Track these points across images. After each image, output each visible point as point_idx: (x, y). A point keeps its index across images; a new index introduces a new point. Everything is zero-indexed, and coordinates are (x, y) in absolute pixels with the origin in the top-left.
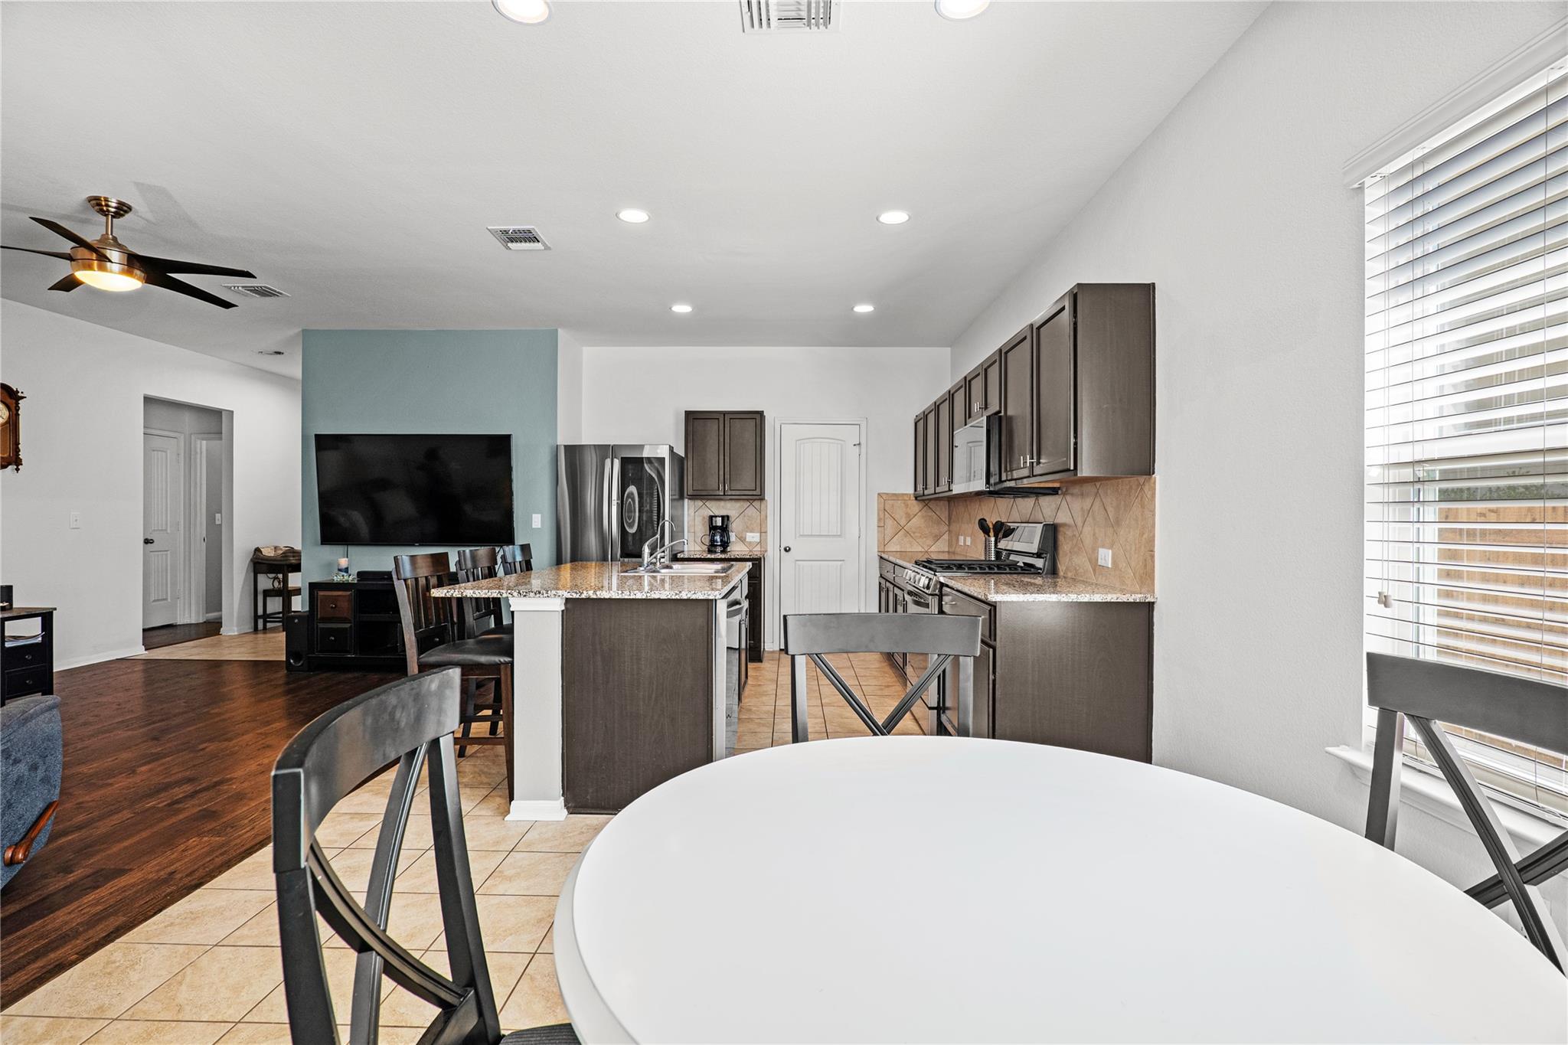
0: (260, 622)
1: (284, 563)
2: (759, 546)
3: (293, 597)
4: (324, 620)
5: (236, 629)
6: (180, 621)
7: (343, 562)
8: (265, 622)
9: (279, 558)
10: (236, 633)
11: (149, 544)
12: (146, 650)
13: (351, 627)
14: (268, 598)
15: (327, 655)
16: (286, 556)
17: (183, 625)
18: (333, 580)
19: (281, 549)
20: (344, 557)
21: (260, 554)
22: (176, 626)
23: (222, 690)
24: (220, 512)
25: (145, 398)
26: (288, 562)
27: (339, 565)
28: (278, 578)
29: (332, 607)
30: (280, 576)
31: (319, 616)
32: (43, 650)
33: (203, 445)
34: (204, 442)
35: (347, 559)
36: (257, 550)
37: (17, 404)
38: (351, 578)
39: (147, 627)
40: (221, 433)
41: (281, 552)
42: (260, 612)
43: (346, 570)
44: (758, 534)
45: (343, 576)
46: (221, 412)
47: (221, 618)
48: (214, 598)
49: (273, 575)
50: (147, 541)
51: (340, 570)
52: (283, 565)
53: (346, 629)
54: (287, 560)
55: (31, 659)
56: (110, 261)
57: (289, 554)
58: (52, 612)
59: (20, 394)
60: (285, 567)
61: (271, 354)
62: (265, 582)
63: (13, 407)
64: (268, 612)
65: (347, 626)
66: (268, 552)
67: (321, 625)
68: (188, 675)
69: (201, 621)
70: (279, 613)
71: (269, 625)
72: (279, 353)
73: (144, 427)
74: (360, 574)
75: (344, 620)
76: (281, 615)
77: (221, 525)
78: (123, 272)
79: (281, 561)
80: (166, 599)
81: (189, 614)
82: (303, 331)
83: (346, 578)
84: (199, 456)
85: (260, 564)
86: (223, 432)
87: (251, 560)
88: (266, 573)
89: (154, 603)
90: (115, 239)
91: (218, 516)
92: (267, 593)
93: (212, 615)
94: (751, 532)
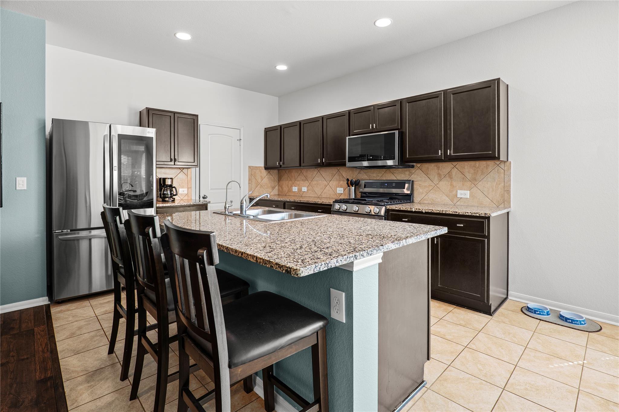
2: (187, 196)
44: (187, 189)
94: (182, 188)
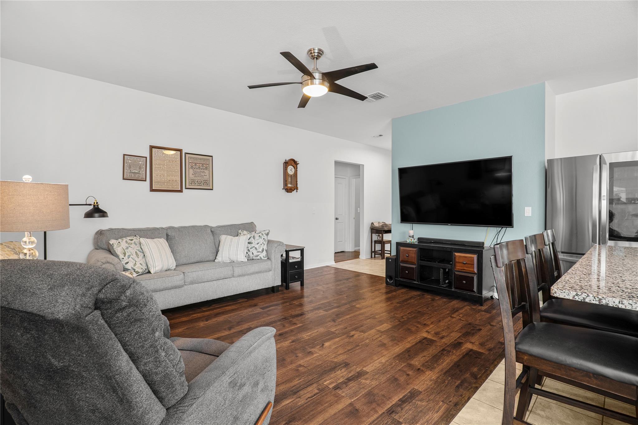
0: (373, 254)
1: (382, 229)
3: (385, 245)
4: (403, 262)
5: (365, 256)
6: (346, 250)
7: (411, 233)
8: (375, 254)
9: (380, 227)
10: (365, 258)
11: (337, 220)
12: (335, 262)
13: (416, 267)
14: (376, 244)
15: (404, 280)
16: (383, 227)
17: (347, 252)
18: (407, 241)
19: (381, 223)
20: (411, 230)
21: (373, 225)
22: (345, 252)
23: (360, 292)
24: (360, 208)
25: (335, 162)
26: (384, 229)
27: (409, 234)
28: (379, 236)
29: (407, 256)
30: (381, 235)
31: (400, 260)
32: (300, 264)
33: (354, 181)
34: (354, 180)
35: (412, 231)
36: (372, 223)
37: (297, 166)
38: (415, 241)
39: (336, 252)
40: (360, 175)
41: (381, 225)
42: (373, 250)
43: (413, 237)
45: (411, 239)
46: (360, 166)
47: (359, 250)
48: (357, 242)
49: (378, 234)
50: (337, 219)
51: (410, 236)
52: (382, 230)
53: (413, 268)
54: (383, 228)
55: (297, 268)
56: (315, 79)
57: (385, 226)
58: (303, 249)
59: (297, 163)
60: (383, 231)
61: (378, 137)
62: (375, 237)
63: (296, 167)
64: (376, 250)
65: (414, 266)
66: (376, 225)
67: (401, 264)
68: (348, 279)
69: (353, 251)
70: (380, 251)
71: (376, 256)
72: (381, 135)
73: (335, 175)
74: (419, 239)
75: (412, 263)
76: (380, 252)
77: (360, 213)
78: (320, 84)
79: (381, 228)
80: (342, 241)
81: (349, 248)
82: (392, 119)
83: (413, 241)
84: (352, 185)
85: (374, 230)
86: (361, 175)
87: (370, 228)
88: (376, 233)
89: (339, 243)
90: (317, 69)
91: (359, 209)
92: (376, 242)
93: (357, 248)
